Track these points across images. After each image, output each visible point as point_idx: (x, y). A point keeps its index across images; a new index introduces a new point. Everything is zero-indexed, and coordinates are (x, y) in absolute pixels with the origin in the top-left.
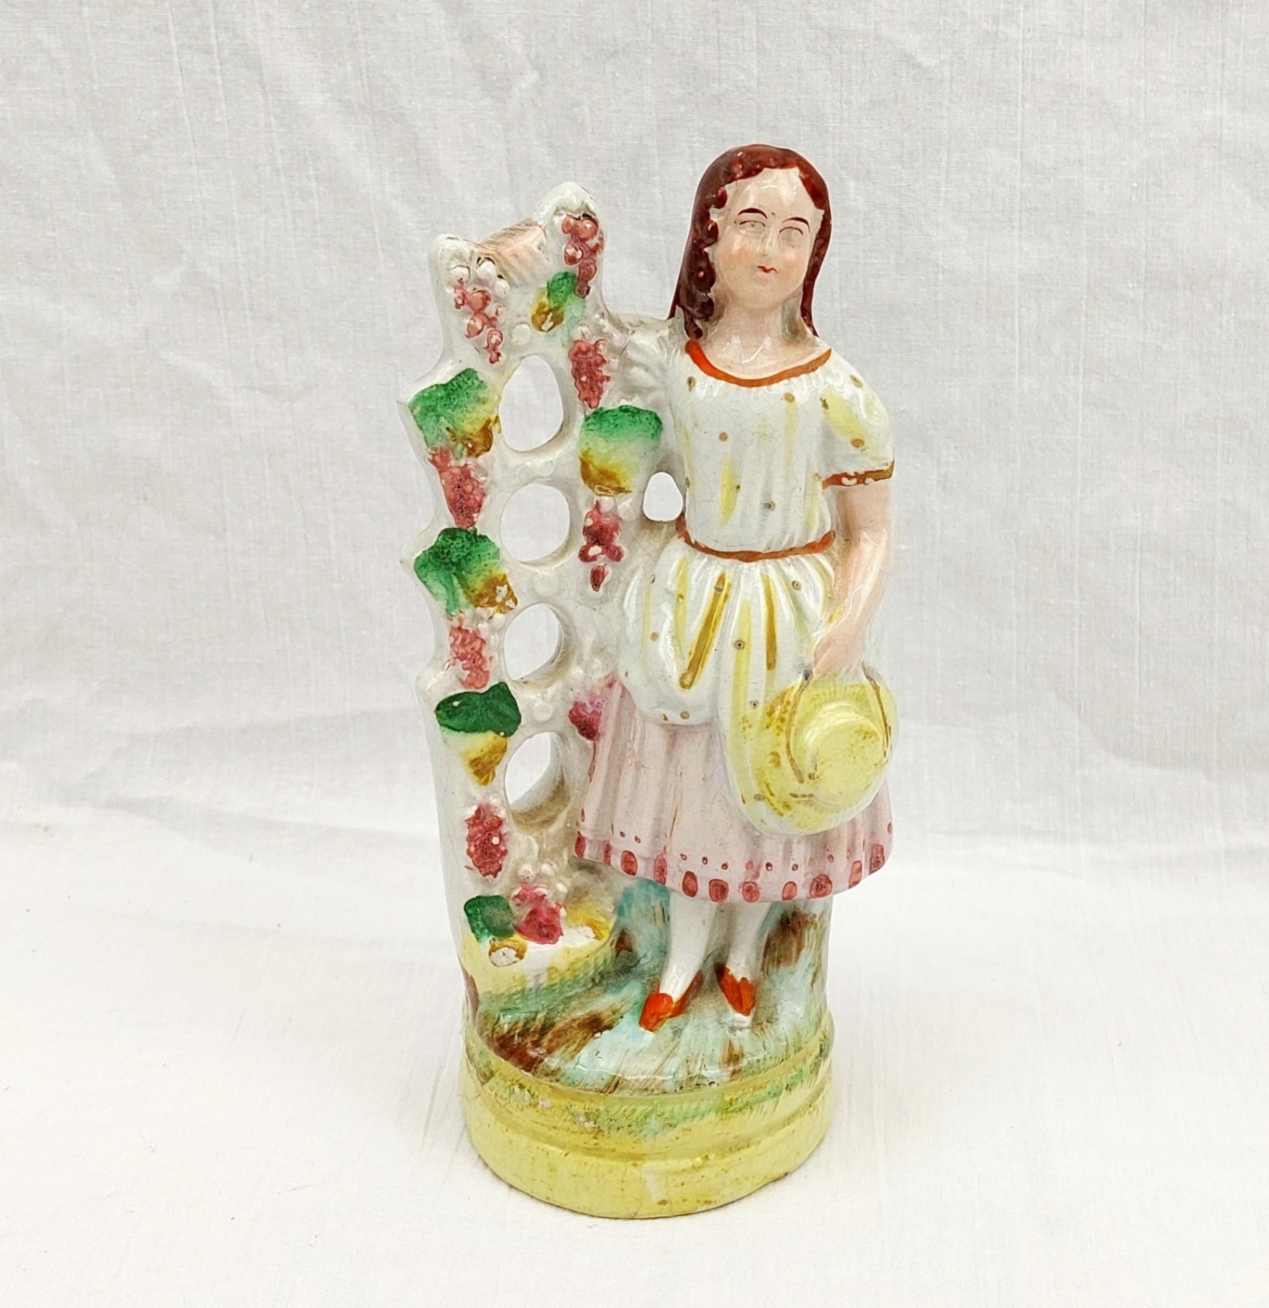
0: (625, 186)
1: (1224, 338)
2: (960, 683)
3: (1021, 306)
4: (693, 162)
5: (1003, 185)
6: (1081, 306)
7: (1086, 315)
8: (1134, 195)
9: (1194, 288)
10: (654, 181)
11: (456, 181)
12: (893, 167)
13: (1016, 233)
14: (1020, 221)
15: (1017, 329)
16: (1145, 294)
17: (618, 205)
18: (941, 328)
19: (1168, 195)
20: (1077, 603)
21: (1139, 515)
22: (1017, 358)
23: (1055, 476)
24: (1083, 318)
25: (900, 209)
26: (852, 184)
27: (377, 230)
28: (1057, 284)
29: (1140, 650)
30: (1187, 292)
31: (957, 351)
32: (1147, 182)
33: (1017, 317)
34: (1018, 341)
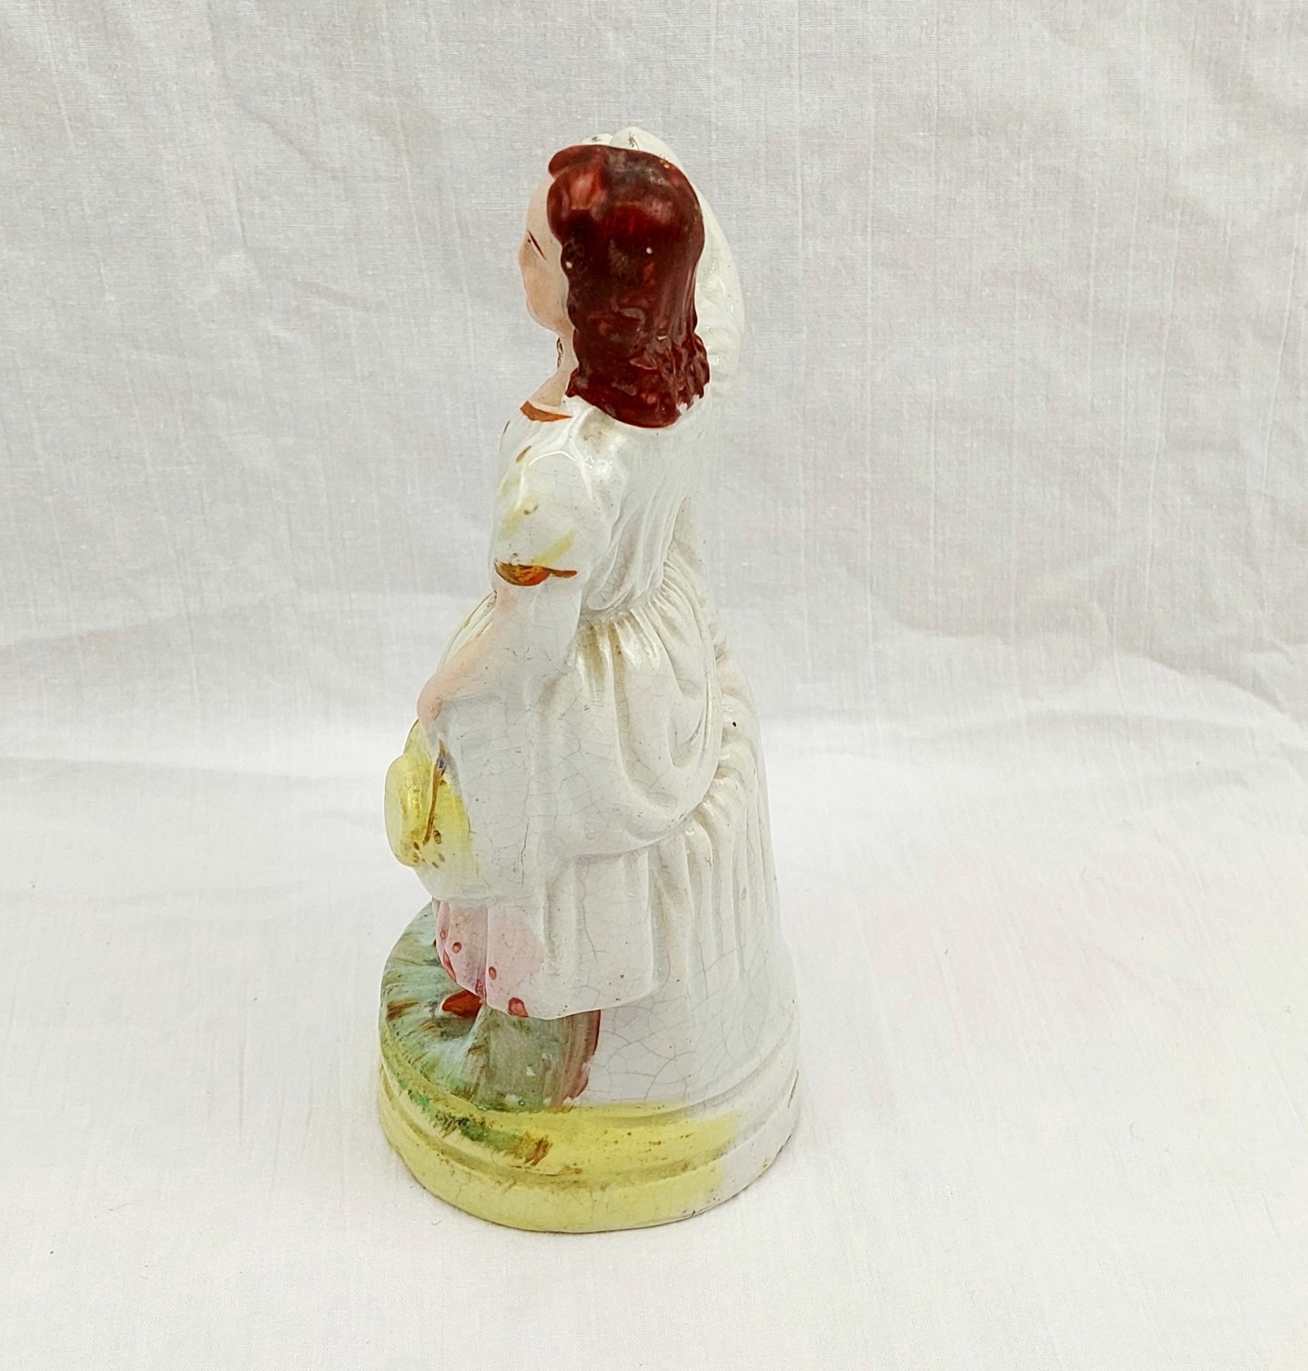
0: (350, 43)
1: (1022, 186)
2: (745, 564)
3: (803, 163)
4: (427, 15)
5: (780, 29)
6: (869, 160)
7: (875, 169)
8: (924, 35)
9: (989, 133)
10: (382, 37)
11: (152, 45)
12: (657, 15)
13: (795, 82)
14: (800, 69)
15: (799, 189)
16: (937, 142)
17: (341, 66)
18: (716, 191)
19: (960, 33)
20: (869, 476)
21: (934, 381)
22: (800, 220)
23: (844, 345)
24: (871, 172)
25: (666, 61)
26: (610, 35)
27: (62, 105)
28: (843, 137)
29: (936, 521)
30: (984, 140)
31: (734, 216)
32: (938, 19)
33: (799, 176)
34: (801, 201)
